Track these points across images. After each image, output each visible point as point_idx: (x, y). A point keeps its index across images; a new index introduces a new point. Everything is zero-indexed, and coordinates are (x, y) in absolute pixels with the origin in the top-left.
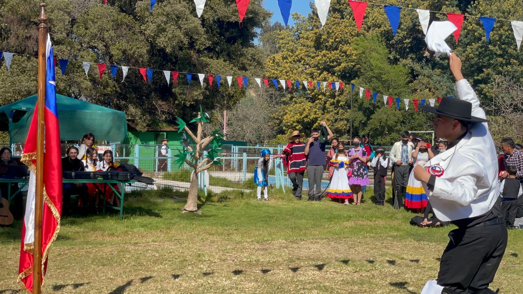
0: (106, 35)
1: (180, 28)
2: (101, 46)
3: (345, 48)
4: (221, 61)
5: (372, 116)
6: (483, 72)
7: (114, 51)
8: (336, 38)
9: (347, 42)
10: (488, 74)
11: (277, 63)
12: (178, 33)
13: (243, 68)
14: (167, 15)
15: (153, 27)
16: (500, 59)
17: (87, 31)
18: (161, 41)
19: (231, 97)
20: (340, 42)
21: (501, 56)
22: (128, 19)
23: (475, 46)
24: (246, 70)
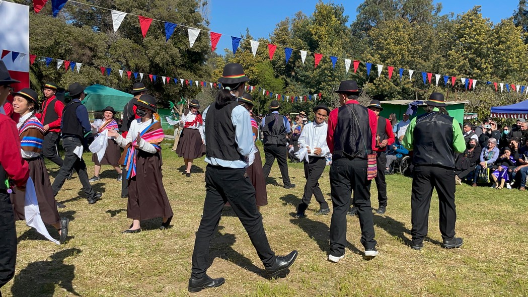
0: (127, 55)
1: (168, 53)
2: (124, 61)
3: (252, 68)
4: (189, 72)
5: (265, 105)
6: (321, 84)
7: (132, 64)
8: (248, 63)
9: (253, 65)
10: (324, 85)
11: (216, 74)
12: (166, 56)
13: (200, 76)
14: (161, 46)
15: (153, 52)
16: (330, 78)
17: (117, 52)
18: (157, 60)
19: (194, 91)
20: (249, 65)
21: (330, 76)
22: (139, 47)
23: (318, 70)
24: (202, 78)
